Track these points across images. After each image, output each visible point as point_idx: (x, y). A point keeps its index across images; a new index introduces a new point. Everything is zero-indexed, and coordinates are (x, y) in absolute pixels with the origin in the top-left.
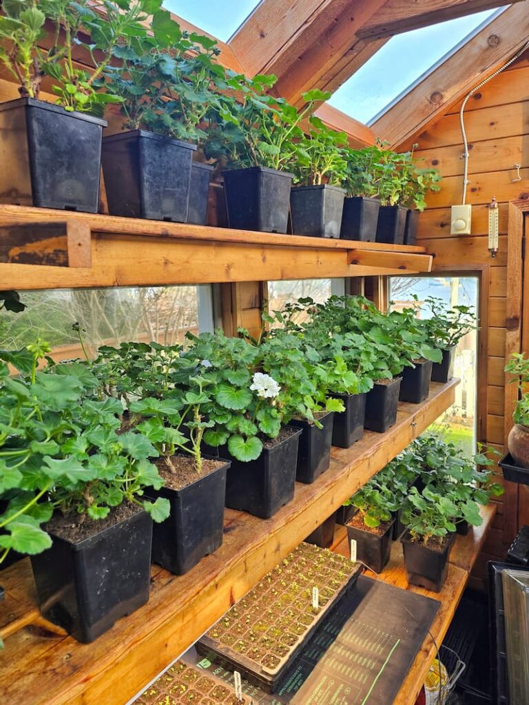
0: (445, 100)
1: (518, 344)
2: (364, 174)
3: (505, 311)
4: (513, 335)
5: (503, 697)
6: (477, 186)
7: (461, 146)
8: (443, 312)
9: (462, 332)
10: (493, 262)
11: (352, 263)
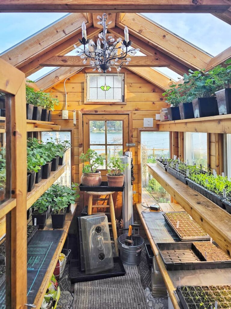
0: (59, 79)
1: (82, 151)
2: (37, 100)
3: (78, 142)
4: (81, 149)
5: (82, 256)
6: (69, 105)
7: (65, 93)
8: (61, 143)
9: (67, 149)
10: (74, 127)
11: (35, 127)
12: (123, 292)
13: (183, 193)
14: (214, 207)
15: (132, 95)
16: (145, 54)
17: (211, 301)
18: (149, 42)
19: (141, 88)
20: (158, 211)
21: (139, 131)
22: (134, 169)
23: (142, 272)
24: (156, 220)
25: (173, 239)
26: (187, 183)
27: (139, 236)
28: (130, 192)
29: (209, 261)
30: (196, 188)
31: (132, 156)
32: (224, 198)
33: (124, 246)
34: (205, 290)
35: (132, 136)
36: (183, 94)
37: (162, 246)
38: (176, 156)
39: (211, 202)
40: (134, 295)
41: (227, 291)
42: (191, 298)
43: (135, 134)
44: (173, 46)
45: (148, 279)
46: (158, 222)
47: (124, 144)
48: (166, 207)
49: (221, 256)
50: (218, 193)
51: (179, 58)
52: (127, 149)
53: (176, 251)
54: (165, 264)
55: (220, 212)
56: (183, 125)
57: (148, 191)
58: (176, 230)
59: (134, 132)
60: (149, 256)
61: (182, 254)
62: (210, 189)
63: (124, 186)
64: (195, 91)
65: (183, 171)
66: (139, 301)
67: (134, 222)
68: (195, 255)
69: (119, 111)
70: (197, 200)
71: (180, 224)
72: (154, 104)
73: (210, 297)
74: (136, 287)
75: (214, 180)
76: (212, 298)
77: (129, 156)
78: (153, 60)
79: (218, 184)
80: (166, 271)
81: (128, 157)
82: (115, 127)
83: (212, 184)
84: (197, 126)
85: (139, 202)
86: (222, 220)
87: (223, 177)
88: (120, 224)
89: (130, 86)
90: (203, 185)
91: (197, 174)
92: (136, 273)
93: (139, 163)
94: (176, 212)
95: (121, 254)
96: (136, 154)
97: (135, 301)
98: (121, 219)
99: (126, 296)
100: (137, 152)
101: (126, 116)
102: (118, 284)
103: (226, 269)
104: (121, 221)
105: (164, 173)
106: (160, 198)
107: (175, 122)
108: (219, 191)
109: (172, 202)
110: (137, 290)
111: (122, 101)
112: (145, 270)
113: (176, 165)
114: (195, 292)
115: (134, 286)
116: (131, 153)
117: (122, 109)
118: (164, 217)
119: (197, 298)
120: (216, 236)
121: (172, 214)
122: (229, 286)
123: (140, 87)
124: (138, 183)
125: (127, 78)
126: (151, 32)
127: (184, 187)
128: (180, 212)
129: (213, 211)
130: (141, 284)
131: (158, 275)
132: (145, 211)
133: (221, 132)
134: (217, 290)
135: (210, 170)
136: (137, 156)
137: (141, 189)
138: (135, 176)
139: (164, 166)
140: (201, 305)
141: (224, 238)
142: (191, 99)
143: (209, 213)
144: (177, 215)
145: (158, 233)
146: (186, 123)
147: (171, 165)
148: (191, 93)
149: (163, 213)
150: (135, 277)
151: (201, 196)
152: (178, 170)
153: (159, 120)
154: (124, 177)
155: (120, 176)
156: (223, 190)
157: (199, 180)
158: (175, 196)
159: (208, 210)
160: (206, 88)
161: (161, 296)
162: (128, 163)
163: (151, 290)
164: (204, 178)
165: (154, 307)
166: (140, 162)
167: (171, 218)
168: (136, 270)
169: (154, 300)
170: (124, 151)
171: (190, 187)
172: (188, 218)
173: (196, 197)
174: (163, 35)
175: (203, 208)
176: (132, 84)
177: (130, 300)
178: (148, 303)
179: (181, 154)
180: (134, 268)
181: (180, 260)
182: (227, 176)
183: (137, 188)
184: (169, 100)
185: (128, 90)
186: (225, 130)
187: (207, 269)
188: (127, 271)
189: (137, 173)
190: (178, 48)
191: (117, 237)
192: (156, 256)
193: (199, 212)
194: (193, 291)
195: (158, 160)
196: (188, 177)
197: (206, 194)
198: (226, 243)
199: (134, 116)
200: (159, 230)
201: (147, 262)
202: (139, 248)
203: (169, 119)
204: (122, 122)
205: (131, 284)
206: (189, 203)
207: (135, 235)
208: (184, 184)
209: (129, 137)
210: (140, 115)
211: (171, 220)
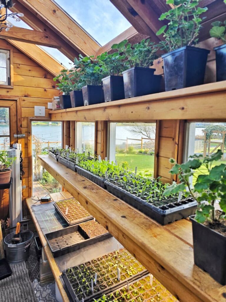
12: (9, 293)
13: (72, 180)
14: (98, 188)
15: (20, 78)
16: (32, 27)
17: (92, 274)
18: (37, 14)
19: (30, 72)
20: (49, 202)
21: (29, 120)
22: (24, 163)
23: (30, 266)
24: (46, 211)
25: (62, 226)
26: (76, 170)
27: (28, 231)
28: (19, 188)
29: (91, 238)
30: (84, 174)
31: (21, 148)
32: (106, 180)
33: (11, 245)
34: (87, 266)
35: (21, 126)
36: (74, 81)
37: (50, 235)
38: (68, 146)
39: (95, 185)
40: (21, 292)
41: (105, 260)
42: (75, 277)
43: (24, 123)
44: (64, 26)
45: (36, 271)
46: (48, 213)
47: (12, 135)
48: (56, 197)
49: (101, 230)
50: (101, 176)
51: (70, 40)
52: (15, 141)
53: (64, 236)
54: (53, 253)
55: (102, 193)
56: (74, 114)
57: (41, 183)
58: (65, 217)
59: (23, 121)
60: (38, 248)
61: (69, 238)
62: (95, 173)
63: (10, 182)
64: (85, 78)
65: (73, 159)
66: (26, 296)
67: (23, 217)
68: (81, 235)
69: (4, 96)
70: (83, 185)
71: (69, 211)
72: (45, 92)
73: (91, 271)
74: (23, 283)
75: (99, 164)
76: (93, 271)
77: (18, 148)
78: (42, 37)
79: (102, 167)
80: (53, 258)
81: (16, 150)
82: (5, 120)
83: (97, 168)
84: (86, 114)
85: (30, 196)
86: (103, 200)
87: (106, 161)
88: (6, 224)
89: (18, 67)
90: (89, 171)
91: (85, 161)
92: (24, 269)
93: (29, 156)
94: (67, 199)
95: (7, 254)
96: (27, 146)
97: (22, 298)
98: (8, 219)
99: (12, 296)
100: (27, 143)
101: (13, 103)
102: (3, 287)
103: (105, 240)
104: (8, 220)
105: (55, 163)
106: (53, 189)
107: (66, 110)
108: (103, 174)
109: (63, 191)
110: (24, 285)
111: (7, 84)
112: (34, 263)
113: (67, 154)
114: (78, 271)
115: (21, 283)
116: (21, 145)
117: (9, 94)
118: (55, 206)
119: (80, 275)
120: (98, 215)
121: (62, 202)
122: (107, 256)
123: (30, 70)
124: (28, 177)
125: (14, 57)
126: (40, 2)
127: (73, 175)
128: (70, 199)
129: (97, 193)
130: (29, 278)
131: (46, 264)
132: (35, 204)
133: (106, 119)
134: (97, 261)
135: (96, 156)
136: (28, 148)
137: (32, 183)
138: (25, 170)
139: (56, 157)
140: (83, 281)
141: (104, 216)
142: (81, 86)
143: (94, 195)
144: (67, 203)
145: (48, 224)
146: (77, 111)
147: (62, 155)
148: (81, 80)
149: (54, 203)
150: (23, 273)
151: (88, 180)
152: (68, 159)
153: (52, 110)
154: (12, 172)
155: (6, 172)
156: (105, 173)
157: (87, 166)
158: (64, 184)
159: (92, 193)
160: (95, 76)
161: (48, 283)
162: (16, 156)
163: (39, 280)
164: (91, 164)
165: (42, 295)
166: (30, 154)
167: (61, 207)
168: (24, 266)
169: (42, 289)
170: (12, 143)
171: (79, 174)
172: (76, 203)
173: (83, 182)
174: (53, 9)
175: (89, 191)
176: (19, 65)
177: (17, 298)
178: (36, 294)
179: (72, 143)
180: (23, 265)
181: (67, 244)
182: (109, 160)
183: (27, 183)
184: (61, 87)
185: (14, 71)
186: (109, 117)
187: (90, 245)
188: (14, 270)
189: (27, 166)
190: (69, 29)
191: (2, 238)
192: (44, 247)
193: (84, 195)
194: (77, 271)
195: (50, 151)
196: (77, 164)
197: (92, 178)
198: (105, 220)
199: (23, 103)
200: (49, 220)
201: (36, 255)
202: (28, 243)
203: (61, 108)
204: (8, 109)
205: (18, 282)
206: (77, 189)
207: (24, 231)
208: (74, 172)
209: (18, 127)
210: (31, 102)
211: (61, 208)
